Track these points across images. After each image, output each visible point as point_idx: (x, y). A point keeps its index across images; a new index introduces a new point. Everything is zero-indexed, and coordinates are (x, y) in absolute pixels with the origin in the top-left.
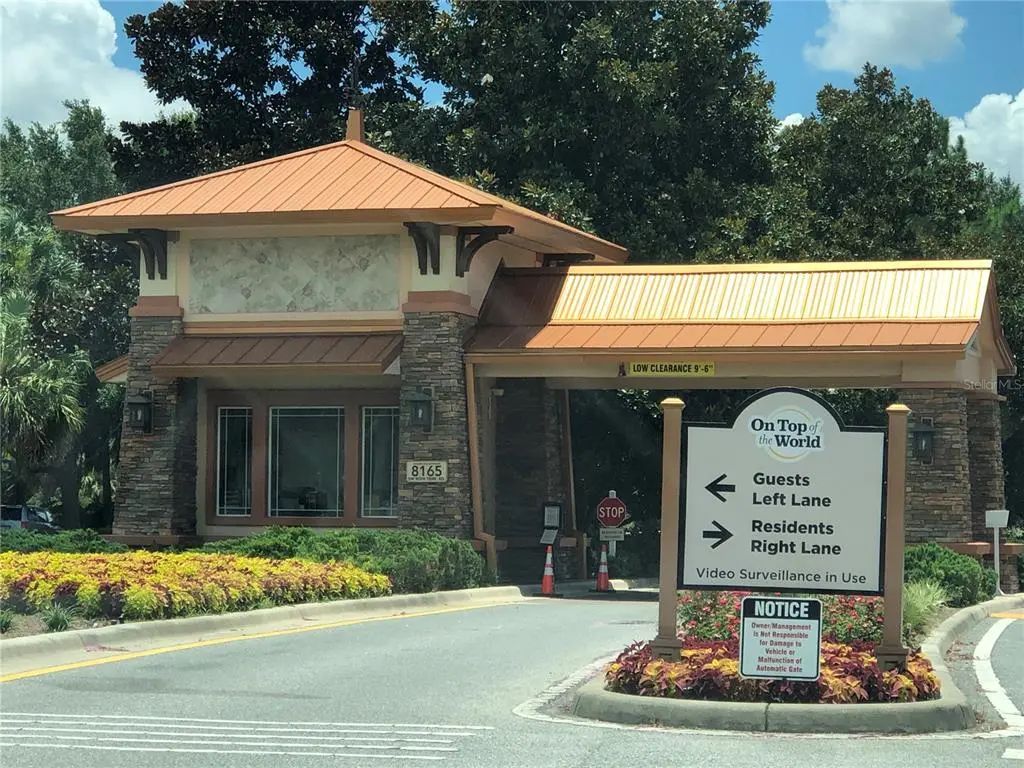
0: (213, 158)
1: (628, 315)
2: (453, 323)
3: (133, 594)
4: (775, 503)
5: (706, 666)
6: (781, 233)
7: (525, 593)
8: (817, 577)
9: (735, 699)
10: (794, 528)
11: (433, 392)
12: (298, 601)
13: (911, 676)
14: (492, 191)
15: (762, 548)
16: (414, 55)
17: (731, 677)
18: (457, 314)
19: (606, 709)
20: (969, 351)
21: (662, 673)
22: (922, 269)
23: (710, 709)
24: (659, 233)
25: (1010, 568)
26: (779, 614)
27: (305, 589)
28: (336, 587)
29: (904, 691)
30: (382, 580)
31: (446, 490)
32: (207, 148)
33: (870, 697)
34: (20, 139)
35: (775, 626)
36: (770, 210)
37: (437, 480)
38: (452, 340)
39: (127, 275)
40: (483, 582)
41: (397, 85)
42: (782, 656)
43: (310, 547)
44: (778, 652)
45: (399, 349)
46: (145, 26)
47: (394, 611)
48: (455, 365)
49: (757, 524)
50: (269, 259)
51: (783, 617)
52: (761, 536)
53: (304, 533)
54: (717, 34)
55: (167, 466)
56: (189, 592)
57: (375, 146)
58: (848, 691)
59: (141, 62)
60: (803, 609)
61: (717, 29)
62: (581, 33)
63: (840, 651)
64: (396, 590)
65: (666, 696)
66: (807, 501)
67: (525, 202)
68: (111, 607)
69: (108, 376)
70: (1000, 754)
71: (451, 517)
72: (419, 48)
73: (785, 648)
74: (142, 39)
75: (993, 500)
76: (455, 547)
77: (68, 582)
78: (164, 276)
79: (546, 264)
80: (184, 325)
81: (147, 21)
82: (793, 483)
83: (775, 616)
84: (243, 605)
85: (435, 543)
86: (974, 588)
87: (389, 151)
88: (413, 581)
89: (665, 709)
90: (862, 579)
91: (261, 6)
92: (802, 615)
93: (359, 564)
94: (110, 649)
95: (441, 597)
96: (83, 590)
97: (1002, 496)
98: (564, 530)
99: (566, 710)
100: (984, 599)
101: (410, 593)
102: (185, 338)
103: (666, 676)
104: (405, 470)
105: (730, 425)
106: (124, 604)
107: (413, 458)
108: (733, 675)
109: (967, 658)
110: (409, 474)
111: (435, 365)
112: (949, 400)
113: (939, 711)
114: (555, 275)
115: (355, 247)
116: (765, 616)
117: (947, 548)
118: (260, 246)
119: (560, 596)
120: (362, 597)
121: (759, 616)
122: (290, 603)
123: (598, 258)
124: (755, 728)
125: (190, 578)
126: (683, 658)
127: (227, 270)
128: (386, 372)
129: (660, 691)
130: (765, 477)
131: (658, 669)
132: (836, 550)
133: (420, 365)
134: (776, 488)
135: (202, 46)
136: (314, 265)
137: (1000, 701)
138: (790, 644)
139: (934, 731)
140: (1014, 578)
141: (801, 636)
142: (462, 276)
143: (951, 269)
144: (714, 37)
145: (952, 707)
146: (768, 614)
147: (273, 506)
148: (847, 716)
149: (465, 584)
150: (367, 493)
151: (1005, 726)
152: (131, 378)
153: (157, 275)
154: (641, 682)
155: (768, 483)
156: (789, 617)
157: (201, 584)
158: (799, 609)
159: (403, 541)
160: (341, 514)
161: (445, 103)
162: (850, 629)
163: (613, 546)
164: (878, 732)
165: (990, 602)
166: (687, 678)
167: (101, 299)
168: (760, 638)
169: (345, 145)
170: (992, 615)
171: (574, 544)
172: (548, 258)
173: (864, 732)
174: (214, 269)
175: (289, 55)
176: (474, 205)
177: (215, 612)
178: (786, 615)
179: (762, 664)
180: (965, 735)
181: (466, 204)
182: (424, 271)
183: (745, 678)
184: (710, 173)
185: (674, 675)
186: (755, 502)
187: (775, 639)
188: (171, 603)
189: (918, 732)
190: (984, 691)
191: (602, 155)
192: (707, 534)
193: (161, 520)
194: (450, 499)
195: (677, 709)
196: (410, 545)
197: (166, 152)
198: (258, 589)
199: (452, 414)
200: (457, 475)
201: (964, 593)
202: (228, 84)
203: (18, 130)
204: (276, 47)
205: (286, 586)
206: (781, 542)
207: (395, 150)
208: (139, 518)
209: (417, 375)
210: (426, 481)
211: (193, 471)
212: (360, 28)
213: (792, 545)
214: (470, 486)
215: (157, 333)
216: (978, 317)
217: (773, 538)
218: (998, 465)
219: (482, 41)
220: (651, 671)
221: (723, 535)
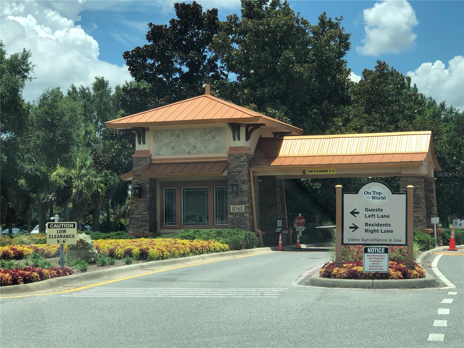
0: (156, 101)
1: (305, 153)
2: (245, 157)
3: (151, 252)
4: (372, 217)
5: (353, 269)
6: (356, 122)
7: (272, 250)
8: (386, 240)
9: (362, 279)
10: (378, 225)
11: (239, 182)
12: (200, 254)
13: (417, 271)
14: (256, 110)
15: (368, 232)
16: (226, 63)
17: (361, 272)
18: (246, 154)
19: (321, 283)
20: (424, 163)
21: (338, 271)
22: (407, 135)
23: (355, 282)
24: (313, 124)
25: (440, 237)
26: (375, 252)
27: (203, 250)
28: (212, 249)
29: (415, 275)
30: (227, 246)
31: (244, 215)
32: (153, 97)
33: (404, 277)
34: (76, 92)
35: (374, 256)
36: (352, 114)
37: (241, 212)
38: (245, 163)
39: (126, 142)
40: (259, 246)
41: (219, 73)
42: (377, 265)
43: (200, 235)
44: (376, 264)
45: (227, 167)
46: (130, 55)
47: (231, 256)
48: (246, 172)
49: (367, 224)
50: (181, 137)
51: (377, 253)
52: (368, 228)
53: (198, 231)
54: (331, 53)
55: (147, 209)
56: (168, 251)
57: (213, 96)
58: (398, 275)
59: (128, 67)
60: (383, 250)
61: (332, 52)
62: (283, 55)
63: (393, 264)
64: (231, 250)
65: (340, 278)
66: (382, 217)
67: (267, 114)
68: (144, 256)
69: (125, 178)
70: (447, 293)
71: (246, 224)
72: (227, 61)
73: (378, 263)
74: (129, 59)
75: (433, 214)
76: (249, 234)
77: (128, 249)
78: (144, 143)
79: (275, 136)
80: (151, 160)
81: (130, 53)
82: (377, 211)
83: (374, 253)
84: (184, 255)
85: (243, 233)
86: (428, 244)
87: (218, 97)
88: (236, 246)
89: (341, 282)
90: (400, 241)
91: (170, 47)
92: (383, 252)
93: (218, 241)
94: (149, 270)
95: (246, 251)
96: (134, 251)
97: (436, 213)
98: (284, 228)
99: (307, 284)
100: (432, 248)
101: (235, 250)
102: (151, 165)
103: (340, 272)
104: (230, 208)
105: (357, 193)
106: (148, 255)
107: (233, 204)
108: (361, 271)
109: (430, 267)
110: (232, 210)
111: (239, 172)
112: (417, 180)
113: (426, 281)
114: (279, 140)
115: (210, 132)
116: (371, 253)
117: (419, 231)
118: (177, 132)
119: (284, 251)
120: (220, 252)
121: (369, 253)
122: (198, 254)
123: (293, 133)
124: (369, 288)
125: (167, 246)
126: (344, 267)
127: (166, 141)
128: (223, 175)
129: (338, 277)
130: (369, 209)
131: (337, 270)
132: (392, 231)
133: (234, 172)
134: (372, 213)
135: (150, 61)
136: (197, 138)
137: (443, 279)
138: (379, 261)
139: (425, 288)
140: (441, 241)
141: (382, 259)
142: (248, 141)
143: (417, 135)
144: (330, 54)
145: (430, 280)
146: (372, 252)
147: (184, 222)
148: (398, 283)
149: (253, 247)
150: (216, 216)
151: (447, 286)
152: (134, 179)
153: (142, 143)
154: (332, 274)
155: (370, 211)
156: (379, 253)
157: (171, 248)
158: (381, 250)
159: (232, 232)
160: (208, 224)
161: (237, 80)
162: (395, 257)
163: (301, 233)
164: (408, 288)
165: (434, 249)
166: (347, 273)
167: (117, 151)
168: (369, 259)
169: (205, 96)
170: (435, 253)
171: (287, 233)
172: (275, 134)
173: (403, 288)
174: (162, 140)
175: (181, 64)
176: (252, 117)
177: (176, 258)
178: (378, 252)
179: (370, 268)
180: (435, 288)
181: (249, 116)
182: (234, 140)
183: (365, 272)
184: (330, 102)
185: (342, 272)
186: (366, 217)
187: (375, 260)
188: (163, 255)
189: (420, 288)
190: (438, 276)
191: (292, 97)
192: (351, 228)
193: (145, 228)
194: (246, 218)
195: (344, 282)
196: (234, 234)
197: (138, 99)
198: (188, 250)
199: (246, 189)
200: (248, 210)
201: (426, 246)
202: (159, 74)
203: (76, 88)
204: (176, 61)
205: (197, 249)
206: (374, 229)
207: (221, 96)
208: (137, 227)
209: (233, 175)
210: (237, 212)
211: (155, 211)
212: (205, 54)
213: (378, 230)
214: (252, 213)
215: (142, 163)
216: (427, 151)
217: (372, 228)
218: (435, 202)
219: (250, 58)
220: (335, 270)
221: (356, 228)
